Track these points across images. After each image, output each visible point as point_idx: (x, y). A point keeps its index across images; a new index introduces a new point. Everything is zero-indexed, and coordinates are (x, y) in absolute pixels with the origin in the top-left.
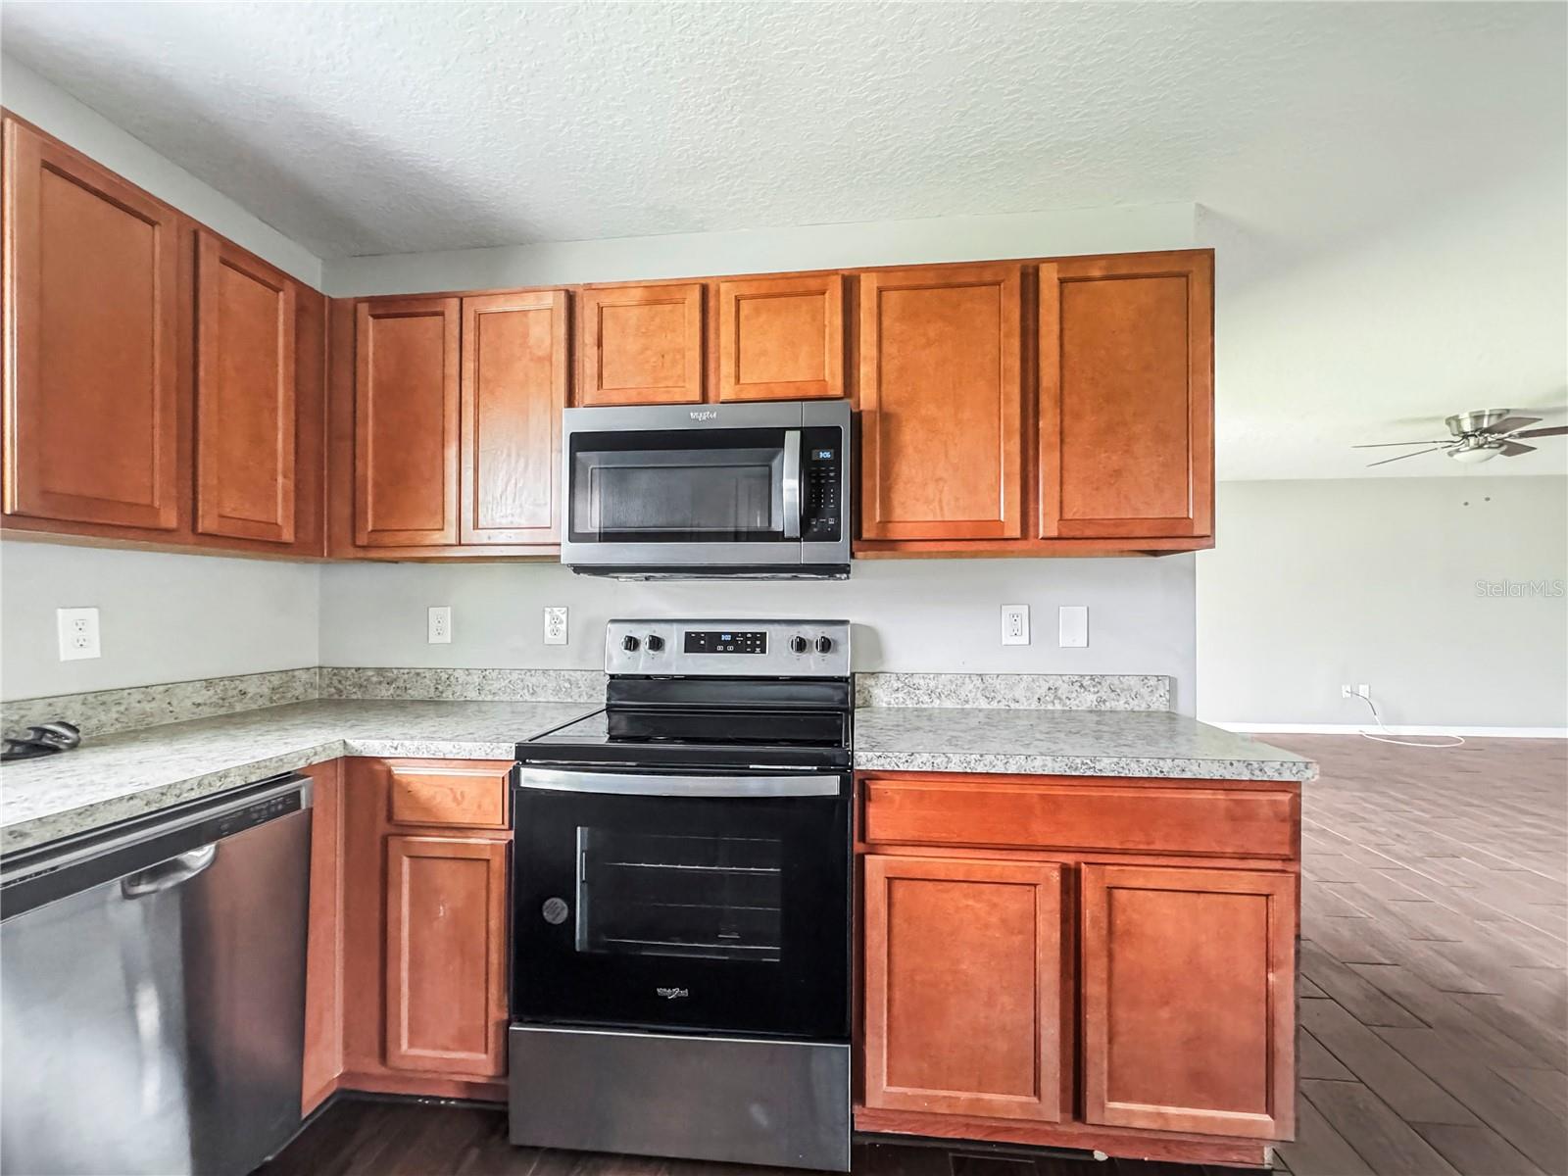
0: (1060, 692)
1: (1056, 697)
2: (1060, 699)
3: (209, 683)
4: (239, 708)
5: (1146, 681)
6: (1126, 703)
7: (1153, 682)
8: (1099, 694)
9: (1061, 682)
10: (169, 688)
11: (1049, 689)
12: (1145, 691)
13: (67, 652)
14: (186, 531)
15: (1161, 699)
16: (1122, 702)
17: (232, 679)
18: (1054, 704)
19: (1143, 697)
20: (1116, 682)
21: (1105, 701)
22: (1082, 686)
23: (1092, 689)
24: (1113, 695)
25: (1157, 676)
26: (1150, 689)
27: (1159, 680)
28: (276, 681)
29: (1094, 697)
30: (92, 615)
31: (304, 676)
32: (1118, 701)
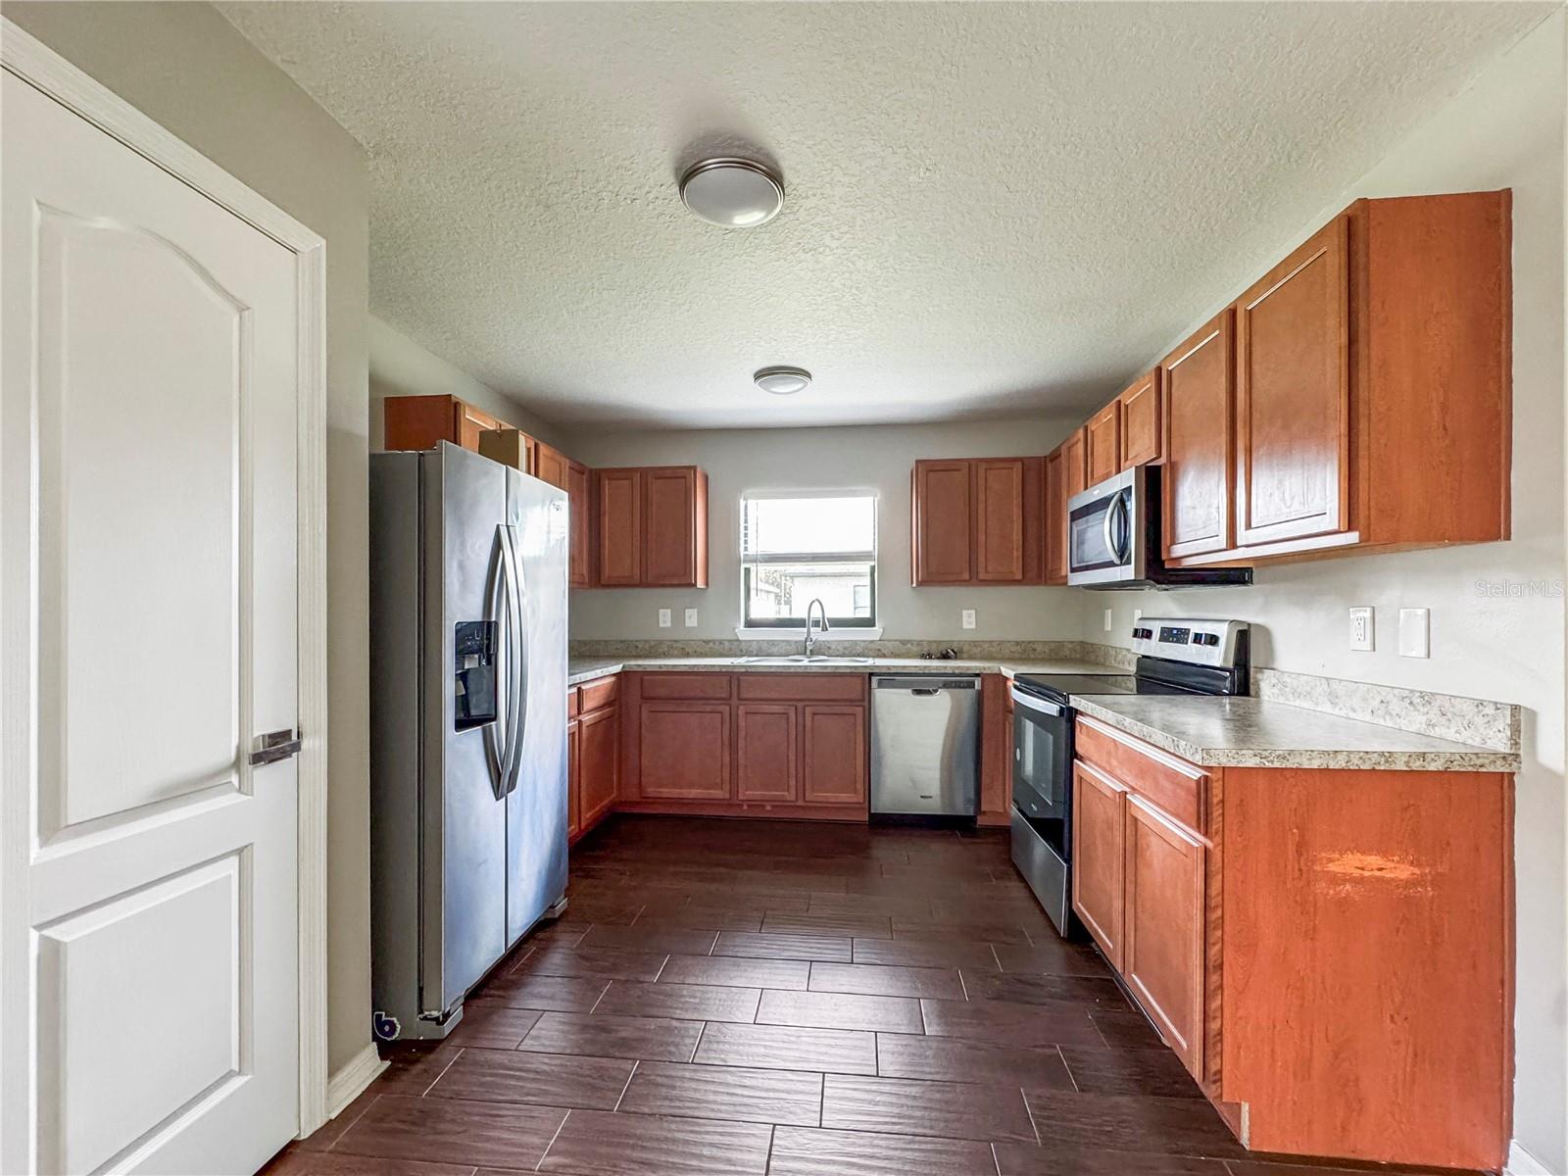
0: (1391, 707)
1: (1388, 713)
2: (1391, 715)
3: (1017, 643)
4: (1032, 656)
5: (1481, 707)
6: (1457, 732)
7: (1490, 710)
8: (1428, 716)
9: (1391, 696)
10: (1000, 643)
11: (1382, 702)
12: (1479, 720)
13: (966, 626)
14: (974, 580)
15: (1500, 735)
16: (1453, 730)
17: (1029, 642)
18: (1385, 720)
19: (1477, 729)
20: (1447, 705)
21: (1434, 726)
22: (1411, 703)
23: (1421, 708)
24: (1443, 720)
25: (1496, 703)
26: (1486, 720)
27: (1498, 709)
28: (1052, 646)
29: (1423, 719)
30: (973, 612)
31: (1070, 646)
32: (1449, 728)
